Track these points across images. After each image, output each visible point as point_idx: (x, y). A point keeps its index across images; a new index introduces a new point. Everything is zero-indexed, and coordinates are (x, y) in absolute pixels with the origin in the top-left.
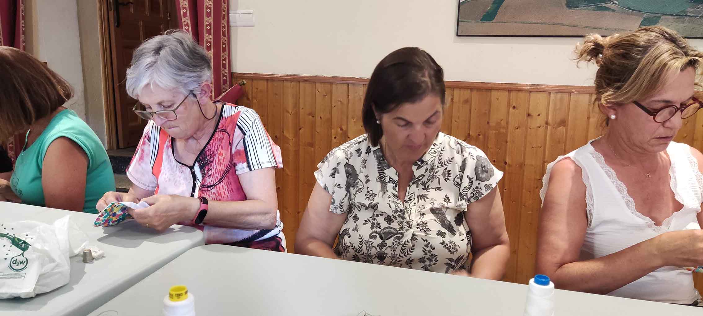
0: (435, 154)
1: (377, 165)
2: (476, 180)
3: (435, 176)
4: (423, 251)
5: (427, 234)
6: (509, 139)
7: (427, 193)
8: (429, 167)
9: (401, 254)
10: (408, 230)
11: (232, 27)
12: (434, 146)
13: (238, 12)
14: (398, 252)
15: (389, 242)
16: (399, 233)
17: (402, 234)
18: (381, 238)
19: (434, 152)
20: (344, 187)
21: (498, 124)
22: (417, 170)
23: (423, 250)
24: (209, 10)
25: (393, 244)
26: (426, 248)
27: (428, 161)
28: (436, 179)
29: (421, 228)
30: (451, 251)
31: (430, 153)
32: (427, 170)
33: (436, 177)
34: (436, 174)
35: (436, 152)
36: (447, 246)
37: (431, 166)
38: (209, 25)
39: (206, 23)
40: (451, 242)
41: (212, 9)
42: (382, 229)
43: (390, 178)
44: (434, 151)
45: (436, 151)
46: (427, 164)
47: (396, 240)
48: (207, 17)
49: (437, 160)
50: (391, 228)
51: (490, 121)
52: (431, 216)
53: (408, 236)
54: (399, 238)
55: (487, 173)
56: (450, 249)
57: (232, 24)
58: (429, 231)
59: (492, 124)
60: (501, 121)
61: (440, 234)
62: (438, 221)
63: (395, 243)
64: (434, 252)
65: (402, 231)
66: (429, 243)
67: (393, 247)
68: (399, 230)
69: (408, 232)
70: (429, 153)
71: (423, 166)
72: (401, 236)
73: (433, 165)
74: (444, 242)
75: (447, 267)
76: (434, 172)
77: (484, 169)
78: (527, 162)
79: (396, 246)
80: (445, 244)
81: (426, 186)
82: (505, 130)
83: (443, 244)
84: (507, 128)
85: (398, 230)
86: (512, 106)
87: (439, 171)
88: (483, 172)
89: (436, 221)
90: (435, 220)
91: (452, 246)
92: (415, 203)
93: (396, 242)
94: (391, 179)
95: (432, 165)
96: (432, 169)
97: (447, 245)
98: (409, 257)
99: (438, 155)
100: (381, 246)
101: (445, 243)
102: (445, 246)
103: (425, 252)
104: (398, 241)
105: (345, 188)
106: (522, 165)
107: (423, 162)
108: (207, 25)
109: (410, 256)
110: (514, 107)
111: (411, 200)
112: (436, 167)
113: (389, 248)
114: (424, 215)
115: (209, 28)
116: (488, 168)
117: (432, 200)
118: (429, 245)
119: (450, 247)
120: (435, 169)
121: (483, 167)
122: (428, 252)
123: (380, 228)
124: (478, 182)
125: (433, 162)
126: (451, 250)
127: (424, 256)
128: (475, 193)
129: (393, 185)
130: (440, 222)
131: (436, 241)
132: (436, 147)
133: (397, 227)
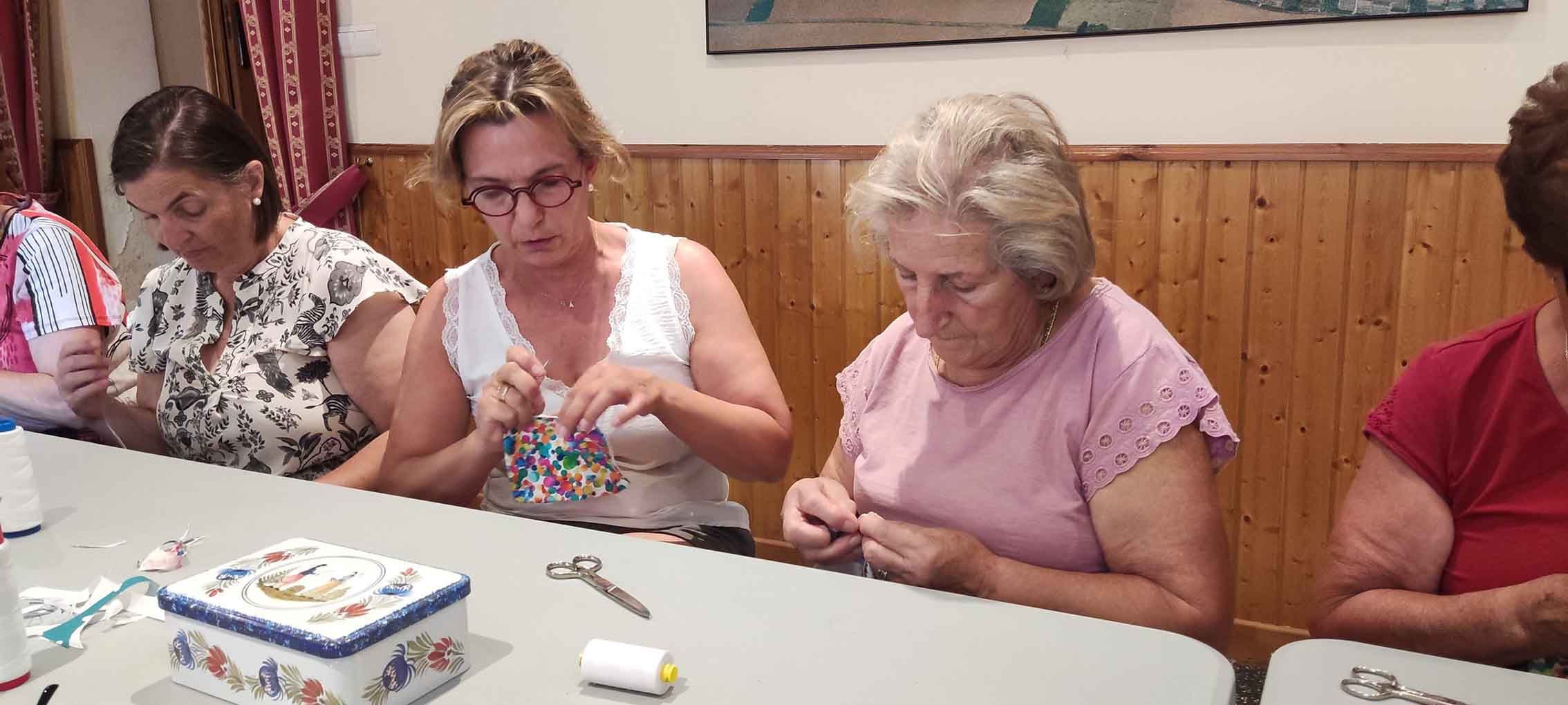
0: (279, 262)
1: (197, 289)
2: (331, 302)
3: (276, 300)
4: (239, 425)
5: (241, 396)
6: (814, 260)
7: (263, 330)
8: (265, 285)
9: (209, 433)
10: (215, 391)
11: (347, 57)
12: (281, 248)
13: (352, 28)
14: (203, 429)
15: (189, 413)
16: (202, 397)
17: (206, 397)
18: (178, 406)
19: (277, 259)
20: (146, 329)
21: (794, 228)
22: (241, 289)
23: (239, 423)
24: (287, 30)
25: (195, 416)
26: (241, 420)
27: (262, 275)
28: (279, 305)
29: (235, 387)
30: (281, 424)
31: (269, 261)
32: (261, 290)
33: (278, 302)
34: (280, 297)
35: (281, 259)
36: (272, 416)
37: (270, 283)
38: (291, 56)
39: (284, 54)
40: (281, 410)
41: (294, 26)
42: (181, 391)
43: (214, 310)
44: (279, 258)
45: (282, 257)
46: (260, 279)
47: (198, 409)
48: (286, 42)
49: (281, 272)
50: (193, 389)
51: (780, 224)
52: (255, 367)
53: (214, 400)
54: (202, 406)
55: (349, 291)
56: (278, 421)
57: (344, 52)
58: (244, 391)
59: (784, 228)
60: (798, 222)
61: (264, 396)
62: (263, 375)
63: (197, 415)
64: (252, 426)
65: (206, 394)
66: (243, 412)
67: (195, 422)
68: (204, 392)
69: (215, 393)
70: (267, 261)
71: (252, 283)
72: (203, 401)
73: (274, 282)
74: (267, 409)
75: (285, 453)
76: (275, 294)
77: (345, 284)
78: (850, 304)
79: (198, 419)
80: (268, 413)
81: (264, 318)
82: (806, 241)
83: (264, 413)
84: (809, 237)
85: (202, 391)
86: (815, 192)
87: (284, 291)
88: (342, 288)
89: (260, 375)
90: (258, 373)
91: (282, 417)
92: (243, 348)
93: (198, 412)
94: (214, 312)
95: (271, 281)
96: (271, 287)
97: (273, 414)
98: (218, 436)
99: (285, 263)
100: (180, 419)
101: (270, 410)
102: (270, 416)
103: (241, 427)
104: (200, 410)
105: (147, 331)
106: (840, 311)
107: (251, 275)
108: (287, 57)
109: (221, 434)
110: (818, 194)
111: (238, 342)
112: (279, 284)
113: (189, 424)
114: (247, 367)
115: (290, 61)
116: (352, 283)
117: (266, 341)
118: (244, 415)
119: (279, 417)
120: (276, 288)
121: (343, 281)
122: (246, 427)
123: (178, 391)
124: (334, 305)
125: (274, 275)
126: (280, 422)
127: (242, 433)
128: (329, 325)
129: (216, 322)
130: (267, 376)
131: (254, 407)
132: (284, 250)
133: (201, 387)
